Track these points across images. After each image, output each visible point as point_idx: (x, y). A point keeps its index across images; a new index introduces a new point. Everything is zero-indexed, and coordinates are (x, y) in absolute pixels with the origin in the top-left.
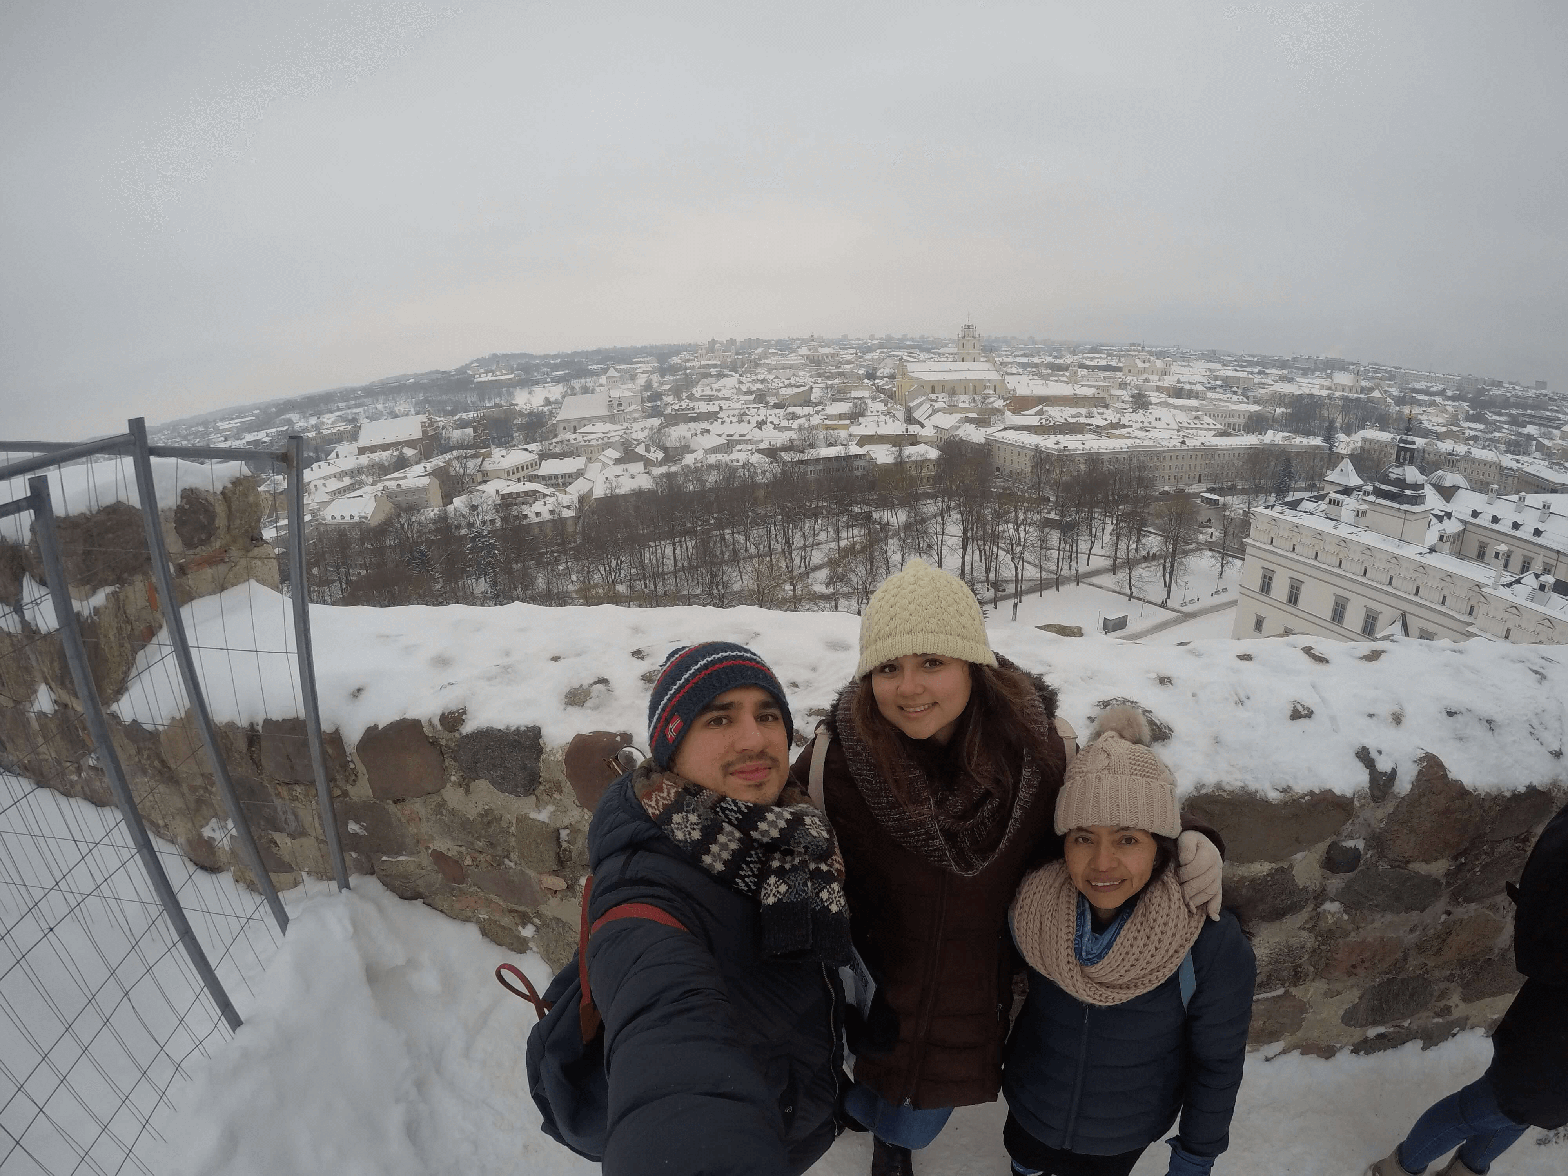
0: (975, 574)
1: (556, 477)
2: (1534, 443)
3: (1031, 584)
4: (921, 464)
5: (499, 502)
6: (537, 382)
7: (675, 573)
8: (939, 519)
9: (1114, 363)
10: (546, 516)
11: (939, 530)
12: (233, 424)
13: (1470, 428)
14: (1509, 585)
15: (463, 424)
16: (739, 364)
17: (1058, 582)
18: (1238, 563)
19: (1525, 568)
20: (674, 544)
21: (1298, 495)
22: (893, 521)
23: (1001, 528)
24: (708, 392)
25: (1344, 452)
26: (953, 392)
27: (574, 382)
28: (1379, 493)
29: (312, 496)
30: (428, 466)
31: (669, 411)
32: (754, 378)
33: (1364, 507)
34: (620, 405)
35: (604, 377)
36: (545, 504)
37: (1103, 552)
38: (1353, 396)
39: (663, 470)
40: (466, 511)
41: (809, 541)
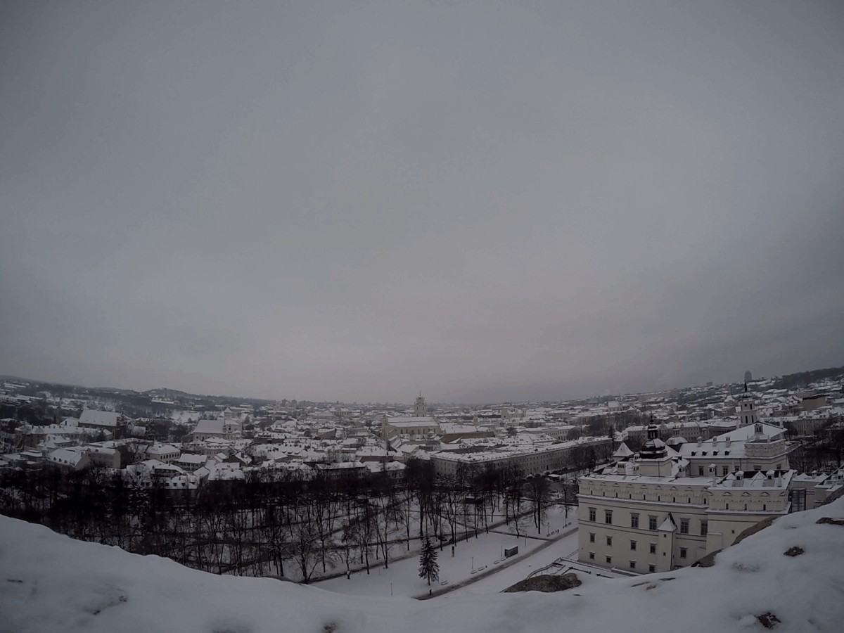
0: (428, 532)
1: (189, 464)
2: (713, 412)
3: (461, 535)
4: (395, 472)
5: (153, 473)
6: (186, 409)
7: (252, 529)
8: (407, 502)
9: (496, 413)
10: (180, 486)
11: (407, 509)
12: (13, 386)
13: (680, 414)
14: (721, 483)
15: (141, 424)
16: (297, 413)
17: (476, 532)
18: (575, 508)
19: (725, 472)
20: (253, 512)
21: (601, 467)
22: (380, 504)
23: (442, 506)
24: (279, 428)
25: (621, 440)
26: (412, 433)
27: (206, 412)
28: (643, 456)
29: (46, 443)
30: (116, 443)
31: (257, 436)
32: (305, 422)
33: (637, 465)
34: (230, 429)
35: (223, 412)
36: (180, 479)
37: (499, 514)
38: (620, 412)
39: (250, 469)
40: (133, 474)
41: (332, 515)
